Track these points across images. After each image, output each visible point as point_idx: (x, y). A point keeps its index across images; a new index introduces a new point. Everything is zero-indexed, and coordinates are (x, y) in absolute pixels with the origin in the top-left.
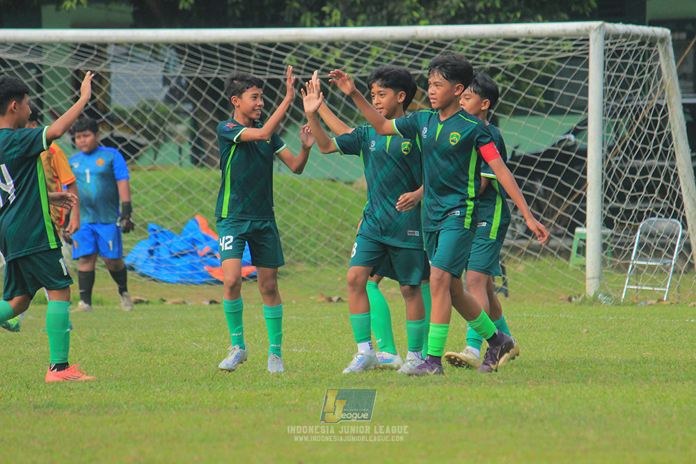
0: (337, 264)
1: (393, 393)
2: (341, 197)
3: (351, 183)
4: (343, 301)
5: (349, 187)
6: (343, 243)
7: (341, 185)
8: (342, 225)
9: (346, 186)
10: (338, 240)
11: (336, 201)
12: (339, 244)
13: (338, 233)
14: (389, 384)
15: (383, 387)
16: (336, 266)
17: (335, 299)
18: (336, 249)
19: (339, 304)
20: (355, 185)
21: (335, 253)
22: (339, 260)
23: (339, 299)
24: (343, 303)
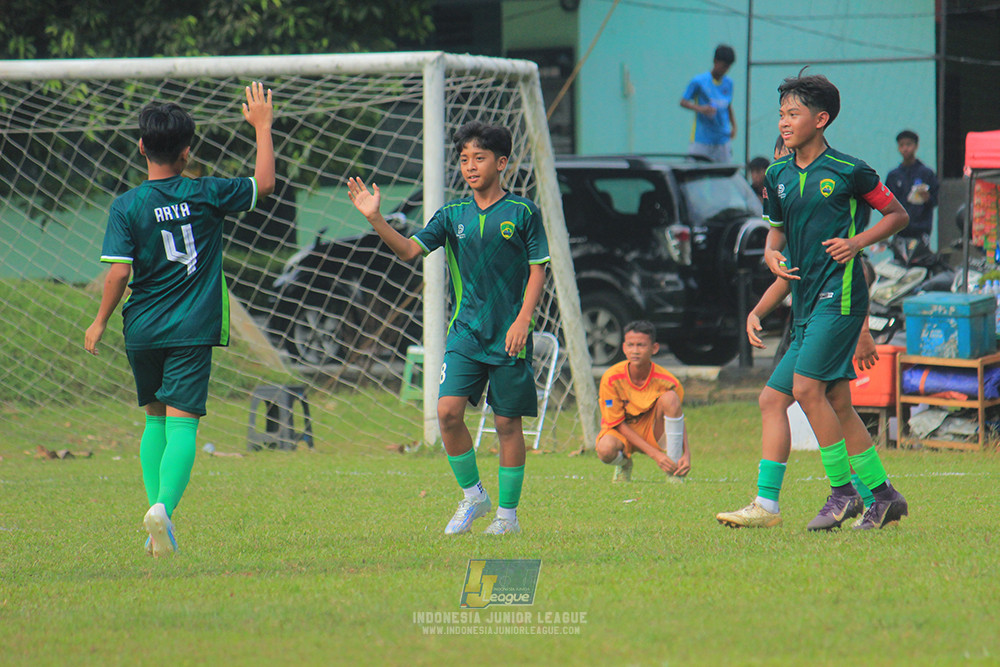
0: (65, 403)
1: (146, 588)
2: (68, 305)
3: (83, 286)
4: (73, 456)
5: (80, 291)
6: (72, 373)
7: (68, 288)
8: (70, 345)
9: (75, 290)
10: (64, 368)
11: (61, 310)
12: (67, 373)
13: (65, 357)
14: (141, 575)
15: (133, 580)
16: (61, 405)
17: (61, 453)
18: (62, 382)
19: (67, 461)
20: (88, 288)
21: (61, 387)
22: (67, 396)
23: (68, 454)
24: (72, 460)
